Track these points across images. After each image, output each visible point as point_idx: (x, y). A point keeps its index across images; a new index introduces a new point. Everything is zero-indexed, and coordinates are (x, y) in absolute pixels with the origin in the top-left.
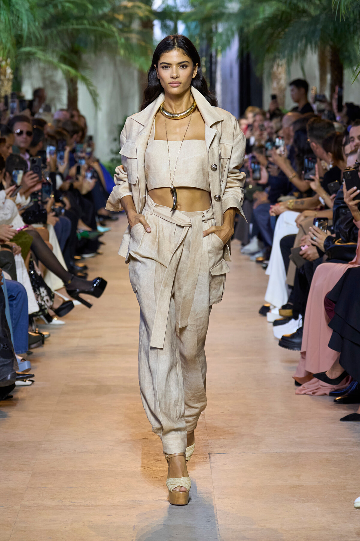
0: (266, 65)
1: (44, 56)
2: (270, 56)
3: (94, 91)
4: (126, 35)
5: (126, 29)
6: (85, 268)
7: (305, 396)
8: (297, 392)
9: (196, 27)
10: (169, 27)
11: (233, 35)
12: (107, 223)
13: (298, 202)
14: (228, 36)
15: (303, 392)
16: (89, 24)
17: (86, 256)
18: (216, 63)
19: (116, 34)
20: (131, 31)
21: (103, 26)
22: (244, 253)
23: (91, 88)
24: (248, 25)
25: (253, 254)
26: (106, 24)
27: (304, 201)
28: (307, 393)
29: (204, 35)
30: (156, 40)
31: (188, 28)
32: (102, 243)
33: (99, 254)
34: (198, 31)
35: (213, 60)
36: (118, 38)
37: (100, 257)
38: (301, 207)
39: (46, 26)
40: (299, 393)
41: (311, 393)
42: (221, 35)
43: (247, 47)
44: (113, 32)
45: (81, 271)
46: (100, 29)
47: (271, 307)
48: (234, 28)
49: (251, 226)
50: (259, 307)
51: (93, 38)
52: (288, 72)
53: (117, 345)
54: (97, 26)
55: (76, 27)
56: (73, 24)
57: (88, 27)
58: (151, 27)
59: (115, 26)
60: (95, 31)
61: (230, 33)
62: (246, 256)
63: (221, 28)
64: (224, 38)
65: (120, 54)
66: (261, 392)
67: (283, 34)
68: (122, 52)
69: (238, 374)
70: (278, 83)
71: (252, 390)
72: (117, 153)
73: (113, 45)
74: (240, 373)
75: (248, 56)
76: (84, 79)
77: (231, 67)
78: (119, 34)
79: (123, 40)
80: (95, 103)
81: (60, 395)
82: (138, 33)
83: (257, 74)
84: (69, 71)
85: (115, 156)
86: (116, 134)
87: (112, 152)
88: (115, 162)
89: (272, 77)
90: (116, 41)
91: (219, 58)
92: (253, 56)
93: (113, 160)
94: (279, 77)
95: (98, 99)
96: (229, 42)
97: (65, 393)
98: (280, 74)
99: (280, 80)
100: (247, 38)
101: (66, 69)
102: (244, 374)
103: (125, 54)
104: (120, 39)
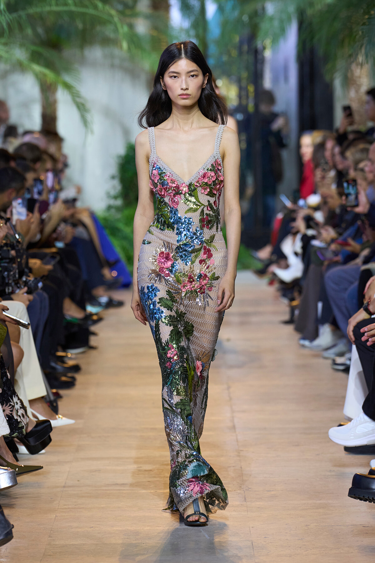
0: (340, 64)
1: (7, 52)
3: (83, 105)
4: (128, 20)
5: (128, 12)
9: (234, 8)
10: (193, 8)
11: (289, 20)
14: (281, 21)
16: (76, 5)
17: (73, 352)
18: (263, 61)
19: (116, 19)
20: (135, 15)
21: (96, 7)
23: (78, 100)
24: (311, 4)
26: (100, 5)
29: (245, 18)
30: (172, 28)
31: (221, 9)
32: (94, 334)
33: (92, 348)
34: (236, 13)
35: (259, 57)
36: (119, 25)
37: (93, 353)
39: (11, 8)
42: (271, 19)
43: (312, 38)
44: (111, 16)
45: (65, 375)
46: (91, 11)
48: (292, 9)
49: (320, 305)
51: (80, 26)
54: (86, 7)
55: (55, 8)
56: (50, 5)
57: (73, 8)
58: (167, 7)
59: (112, 6)
60: (83, 14)
61: (284, 16)
63: (270, 9)
64: (276, 23)
65: (121, 47)
66: (342, 552)
67: (369, 18)
68: (125, 45)
69: (306, 526)
70: (357, 91)
71: (328, 549)
72: (115, 198)
73: (112, 35)
74: (309, 524)
75: (312, 51)
76: (68, 87)
77: (286, 69)
78: (120, 19)
79: (126, 29)
80: (85, 122)
81: (41, 559)
82: (147, 17)
83: (327, 78)
84: (45, 75)
85: (112, 202)
86: (113, 169)
87: (108, 195)
88: (113, 211)
89: (348, 81)
90: (116, 30)
91: (268, 54)
92: (320, 52)
93: (109, 208)
94: (358, 83)
95: (88, 117)
96: (283, 31)
97: (49, 555)
98: (360, 77)
99: (359, 86)
100: (311, 24)
101: (40, 72)
102: (316, 526)
103: (129, 48)
104: (122, 27)
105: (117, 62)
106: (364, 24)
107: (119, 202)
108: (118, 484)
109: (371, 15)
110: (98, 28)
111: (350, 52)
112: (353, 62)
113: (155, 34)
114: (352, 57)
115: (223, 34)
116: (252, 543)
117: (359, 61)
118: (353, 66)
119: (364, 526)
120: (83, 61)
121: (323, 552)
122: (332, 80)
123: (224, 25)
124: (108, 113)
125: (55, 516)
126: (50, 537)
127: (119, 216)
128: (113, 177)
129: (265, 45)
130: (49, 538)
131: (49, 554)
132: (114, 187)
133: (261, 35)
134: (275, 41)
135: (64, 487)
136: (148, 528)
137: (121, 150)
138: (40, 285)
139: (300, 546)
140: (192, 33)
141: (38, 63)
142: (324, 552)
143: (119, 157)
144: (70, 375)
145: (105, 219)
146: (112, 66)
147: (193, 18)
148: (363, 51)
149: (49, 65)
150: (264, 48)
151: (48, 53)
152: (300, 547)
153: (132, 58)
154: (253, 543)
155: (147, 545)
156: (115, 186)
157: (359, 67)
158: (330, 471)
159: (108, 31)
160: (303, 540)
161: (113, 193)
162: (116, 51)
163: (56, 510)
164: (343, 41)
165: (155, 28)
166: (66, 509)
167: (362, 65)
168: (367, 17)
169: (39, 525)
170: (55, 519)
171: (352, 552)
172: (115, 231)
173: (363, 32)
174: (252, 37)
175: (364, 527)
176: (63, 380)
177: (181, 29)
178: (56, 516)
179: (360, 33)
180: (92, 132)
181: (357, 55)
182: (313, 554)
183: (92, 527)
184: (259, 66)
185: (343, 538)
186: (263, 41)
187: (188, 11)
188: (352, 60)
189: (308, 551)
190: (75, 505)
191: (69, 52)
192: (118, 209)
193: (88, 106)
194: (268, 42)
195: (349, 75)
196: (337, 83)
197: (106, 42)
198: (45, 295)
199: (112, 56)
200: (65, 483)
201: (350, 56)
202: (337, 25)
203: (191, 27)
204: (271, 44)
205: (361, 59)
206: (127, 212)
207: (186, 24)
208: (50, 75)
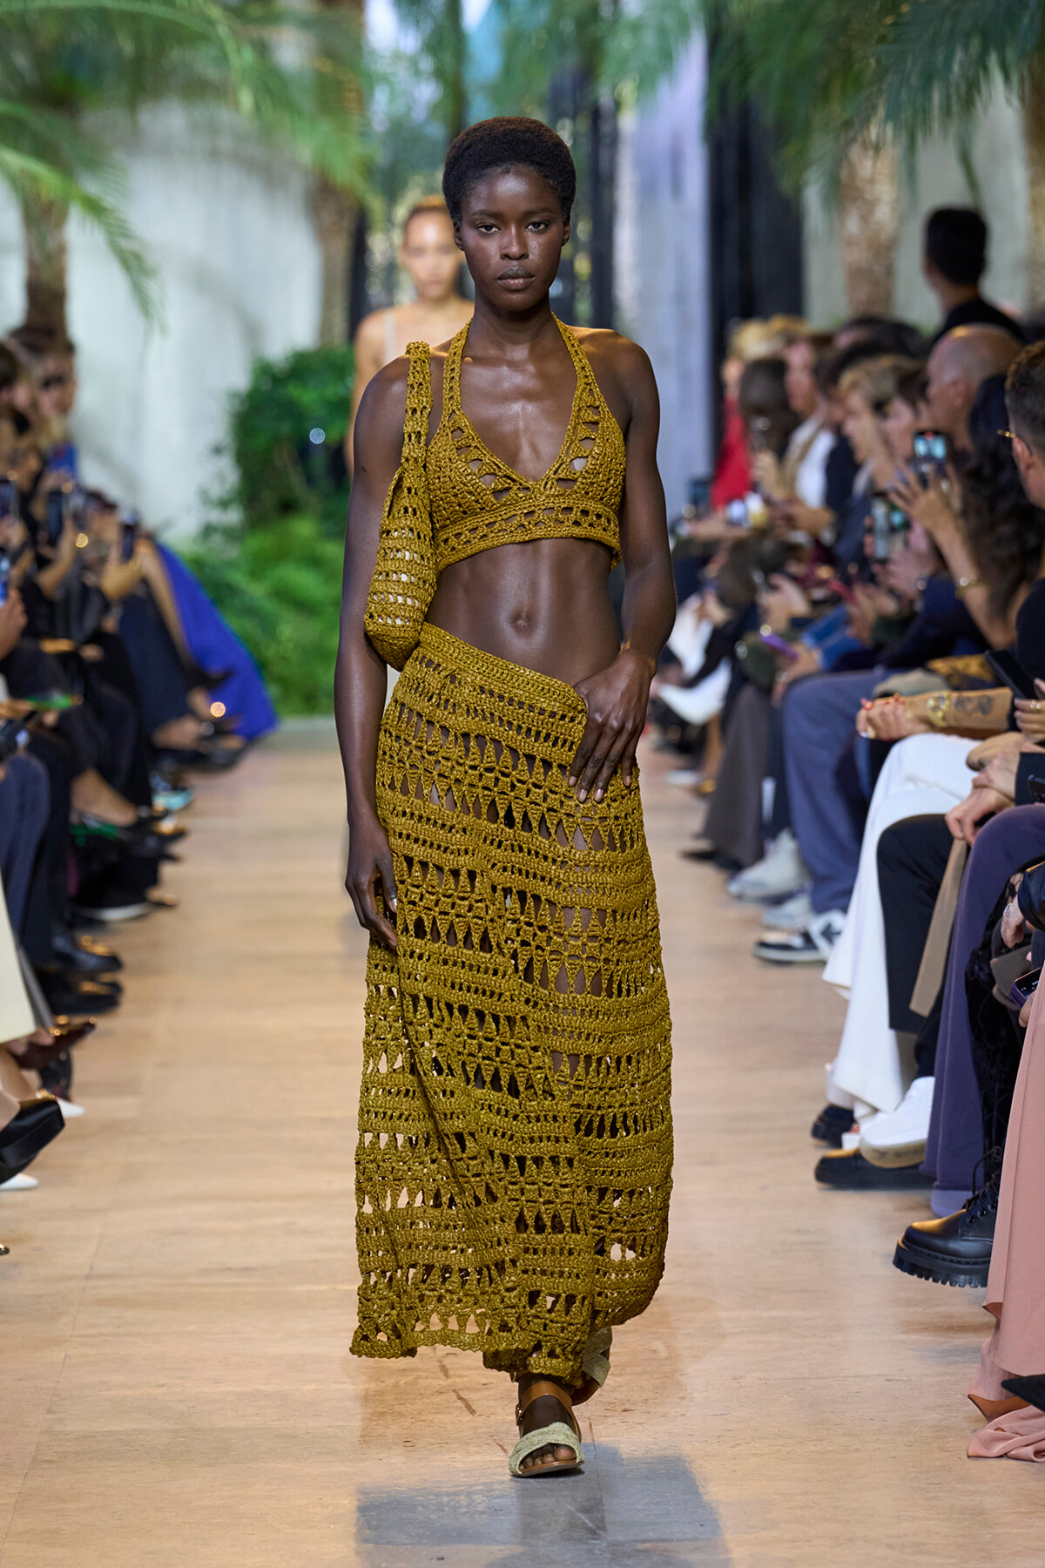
0: (821, 145)
2: (838, 110)
3: (137, 257)
4: (255, 32)
5: (255, 10)
6: (113, 962)
7: (1004, 1462)
8: (976, 1449)
10: (428, 0)
11: (684, 28)
12: (195, 780)
13: (969, 699)
14: (663, 33)
15: (998, 1448)
17: (113, 915)
18: (615, 139)
19: (222, 30)
20: (273, 18)
22: (740, 897)
23: (124, 244)
25: (778, 900)
27: (990, 700)
28: (1013, 1452)
29: (568, 26)
30: (372, 52)
33: (161, 905)
35: (605, 128)
36: (230, 47)
37: (162, 917)
38: (977, 720)
40: (983, 1452)
41: (1029, 1451)
42: (636, 27)
43: (744, 80)
44: (211, 22)
45: (92, 977)
46: (157, 9)
47: (859, 1112)
49: (768, 788)
50: (812, 1113)
51: (128, 47)
52: (909, 174)
53: (247, 1270)
61: (670, 21)
62: (751, 910)
64: (649, 39)
65: (237, 104)
66: (830, 1448)
67: (892, 25)
68: (246, 99)
69: (735, 1379)
70: (865, 219)
71: (792, 1441)
72: (224, 504)
73: (212, 73)
74: (742, 1375)
75: (746, 114)
76: (95, 208)
77: (676, 158)
78: (231, 29)
79: (249, 55)
80: (143, 302)
81: (26, 1471)
82: (306, 24)
83: (785, 185)
84: (34, 179)
85: (216, 516)
86: (218, 428)
87: (205, 497)
88: (217, 539)
89: (842, 192)
90: (223, 59)
91: (628, 122)
92: (767, 114)
93: (208, 531)
94: (868, 196)
95: (152, 288)
96: (667, 58)
97: (48, 1461)
98: (872, 181)
99: (872, 205)
100: (740, 40)
101: (22, 171)
102: (761, 1379)
103: (258, 107)
104: (239, 51)
105: (226, 143)
106: (882, 39)
107: (234, 516)
108: (230, 1269)
109: (900, 15)
110: (175, 54)
111: (846, 116)
112: (854, 140)
113: (328, 67)
114: (850, 128)
115: (508, 69)
116: (590, 1425)
117: (870, 139)
118: (855, 152)
119: (890, 1378)
120: (135, 142)
121: (780, 1450)
122: (798, 189)
123: (512, 43)
124: (203, 281)
125: (63, 1355)
126: (49, 1411)
127: (233, 552)
128: (217, 450)
129: (620, 95)
130: (47, 1416)
131: (49, 1458)
132: (220, 477)
133: (608, 69)
134: (646, 84)
135: (88, 1277)
136: (313, 1386)
137: (240, 379)
138: (22, 738)
139: (718, 1434)
140: (427, 64)
141: (16, 147)
142: (783, 1448)
143: (234, 395)
144: (107, 977)
145: (198, 562)
146: (214, 155)
147: (428, 26)
148: (881, 112)
149: (44, 151)
150: (617, 105)
151: (40, 121)
152: (719, 1437)
153: (266, 133)
154: (593, 1427)
155: (309, 1433)
156: (225, 474)
157: (871, 153)
158: (798, 1231)
159: (202, 62)
160: (725, 1417)
161: (217, 491)
162: (224, 115)
163: (67, 1341)
164: (826, 87)
165: (328, 52)
166: (93, 1336)
167: (877, 148)
168: (889, 20)
169: (20, 1380)
170: (64, 1363)
171: (857, 1450)
172: (223, 592)
173: (878, 61)
174: (587, 74)
175: (888, 1380)
176: (88, 992)
177: (397, 56)
178: (66, 1356)
179: (873, 62)
180: (164, 330)
181: (866, 121)
182: (754, 1455)
183: (163, 1385)
184: (604, 154)
185: (832, 1412)
186: (614, 87)
187: (415, 8)
188: (851, 134)
189: (739, 1448)
190: (118, 1327)
191: (99, 118)
192: (231, 535)
193: (151, 259)
194: (628, 90)
195: (844, 174)
196: (813, 197)
197: (197, 89)
198: (38, 766)
199: (213, 129)
200: (91, 1268)
201: (847, 124)
202: (812, 42)
203: (422, 50)
204: (636, 93)
205: (873, 132)
206: (255, 542)
207: (410, 42)
208: (47, 178)
